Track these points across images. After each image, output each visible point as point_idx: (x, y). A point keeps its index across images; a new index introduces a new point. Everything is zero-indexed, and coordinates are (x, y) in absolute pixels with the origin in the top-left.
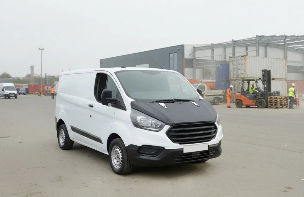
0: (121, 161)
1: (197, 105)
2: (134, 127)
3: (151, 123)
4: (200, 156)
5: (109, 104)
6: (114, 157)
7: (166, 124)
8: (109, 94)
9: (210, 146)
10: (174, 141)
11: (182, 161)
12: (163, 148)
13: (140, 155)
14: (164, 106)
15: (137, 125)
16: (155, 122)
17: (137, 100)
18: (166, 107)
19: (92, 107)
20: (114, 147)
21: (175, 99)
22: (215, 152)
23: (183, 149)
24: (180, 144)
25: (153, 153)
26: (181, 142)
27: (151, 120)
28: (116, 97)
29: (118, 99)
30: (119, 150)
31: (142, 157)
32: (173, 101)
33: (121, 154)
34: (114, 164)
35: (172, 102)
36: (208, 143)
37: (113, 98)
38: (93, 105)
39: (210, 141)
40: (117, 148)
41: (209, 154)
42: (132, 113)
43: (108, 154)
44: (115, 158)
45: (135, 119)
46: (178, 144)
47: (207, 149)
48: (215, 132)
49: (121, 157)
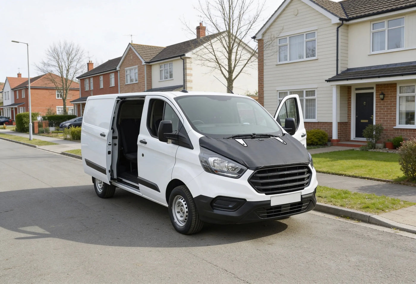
0: (187, 216)
1: (282, 141)
2: (205, 171)
3: (228, 166)
4: (291, 209)
5: (169, 140)
6: (176, 211)
7: (248, 168)
8: (168, 127)
9: (303, 197)
10: (259, 191)
11: (268, 216)
12: (245, 200)
13: (213, 209)
14: (243, 144)
15: (208, 169)
16: (233, 165)
17: (207, 136)
18: (246, 145)
19: (145, 143)
20: (176, 197)
21: (254, 134)
22: (309, 204)
23: (270, 200)
24: (266, 194)
25: (230, 206)
26: (268, 192)
27: (227, 163)
28: (178, 132)
29: (180, 134)
30: (184, 201)
31: (216, 212)
32: (253, 137)
33: (185, 206)
34: (176, 220)
35: (251, 138)
36: (301, 192)
37: (174, 133)
38: (146, 141)
39: (303, 189)
40: (180, 199)
41: (301, 207)
42: (201, 153)
43: (167, 205)
44: (178, 212)
45: (206, 162)
46: (264, 194)
47: (299, 200)
48: (309, 178)
49: (187, 210)
